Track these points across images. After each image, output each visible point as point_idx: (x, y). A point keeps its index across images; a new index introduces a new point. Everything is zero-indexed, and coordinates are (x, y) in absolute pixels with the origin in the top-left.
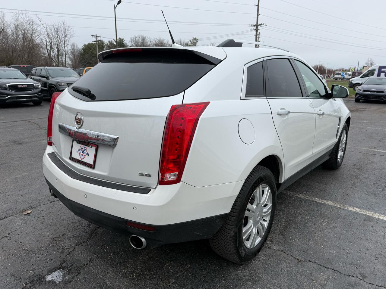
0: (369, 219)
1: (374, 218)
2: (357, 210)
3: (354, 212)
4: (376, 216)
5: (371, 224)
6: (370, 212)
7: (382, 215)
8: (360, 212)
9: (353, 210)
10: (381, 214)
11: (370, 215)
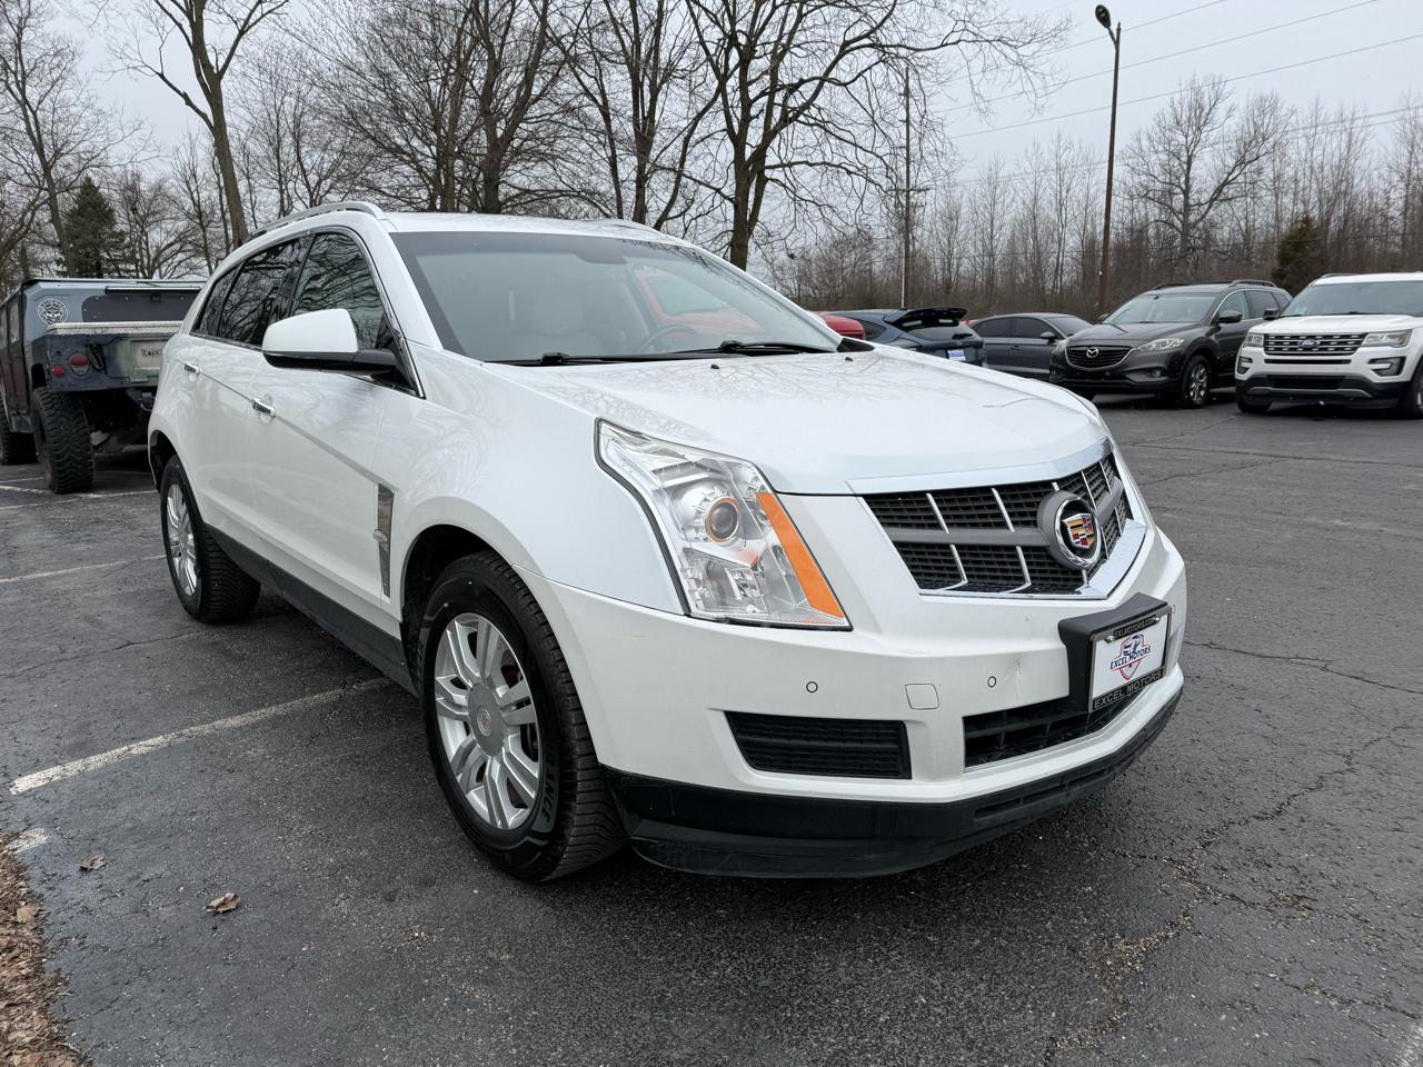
0: (83, 749)
1: (74, 757)
2: (137, 749)
3: (145, 738)
4: (74, 767)
5: (67, 742)
6: (100, 764)
7: (56, 778)
8: (126, 748)
9: (150, 741)
10: (64, 781)
11: (93, 759)
